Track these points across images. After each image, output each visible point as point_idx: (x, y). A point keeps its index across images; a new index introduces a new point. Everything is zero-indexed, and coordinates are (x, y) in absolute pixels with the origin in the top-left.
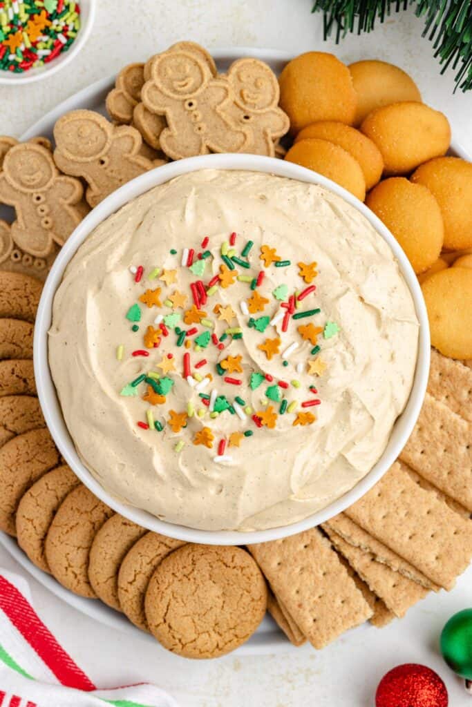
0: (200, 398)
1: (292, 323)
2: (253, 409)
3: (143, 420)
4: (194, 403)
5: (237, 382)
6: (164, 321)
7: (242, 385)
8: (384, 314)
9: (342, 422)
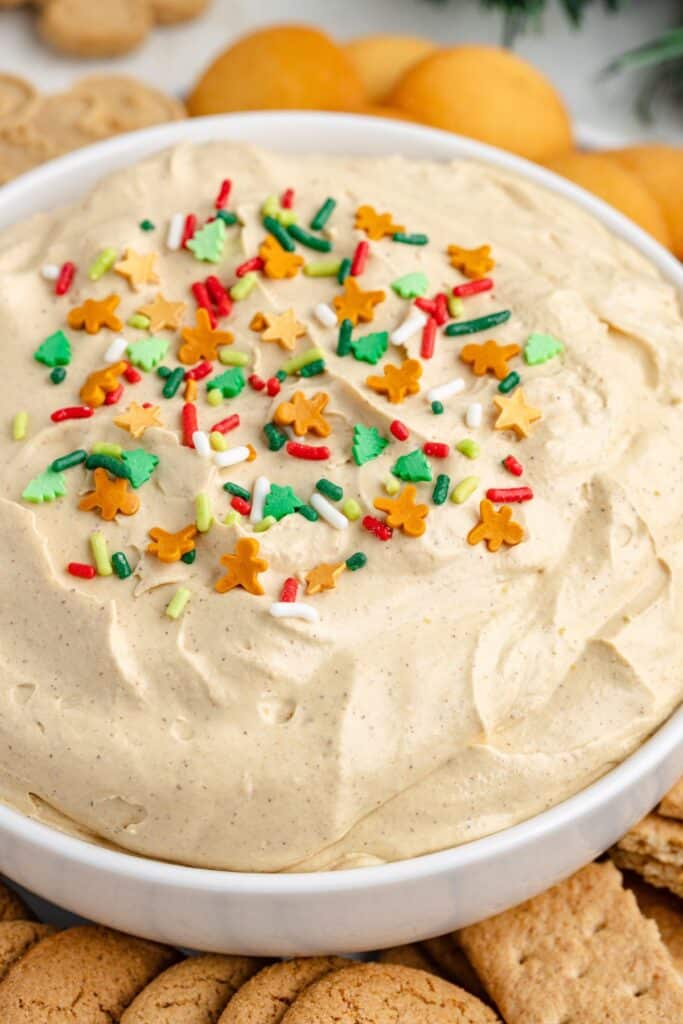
0: (227, 498)
1: (442, 345)
2: (364, 507)
3: (81, 559)
4: (214, 508)
5: (320, 455)
6: (128, 353)
7: (332, 458)
8: (663, 357)
9: (589, 559)
